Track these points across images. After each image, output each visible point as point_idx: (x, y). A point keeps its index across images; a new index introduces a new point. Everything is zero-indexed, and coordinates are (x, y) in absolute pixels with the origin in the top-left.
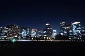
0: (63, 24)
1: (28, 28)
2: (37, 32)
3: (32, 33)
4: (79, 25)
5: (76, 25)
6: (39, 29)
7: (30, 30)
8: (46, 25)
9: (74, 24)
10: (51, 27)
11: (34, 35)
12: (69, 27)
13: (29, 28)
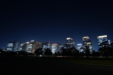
0: (85, 38)
1: (48, 43)
2: (58, 47)
3: (52, 48)
4: (106, 39)
5: (103, 39)
6: (59, 44)
7: (50, 45)
8: (68, 39)
9: (100, 38)
10: (72, 42)
11: (55, 50)
12: (89, 43)
13: (50, 43)
